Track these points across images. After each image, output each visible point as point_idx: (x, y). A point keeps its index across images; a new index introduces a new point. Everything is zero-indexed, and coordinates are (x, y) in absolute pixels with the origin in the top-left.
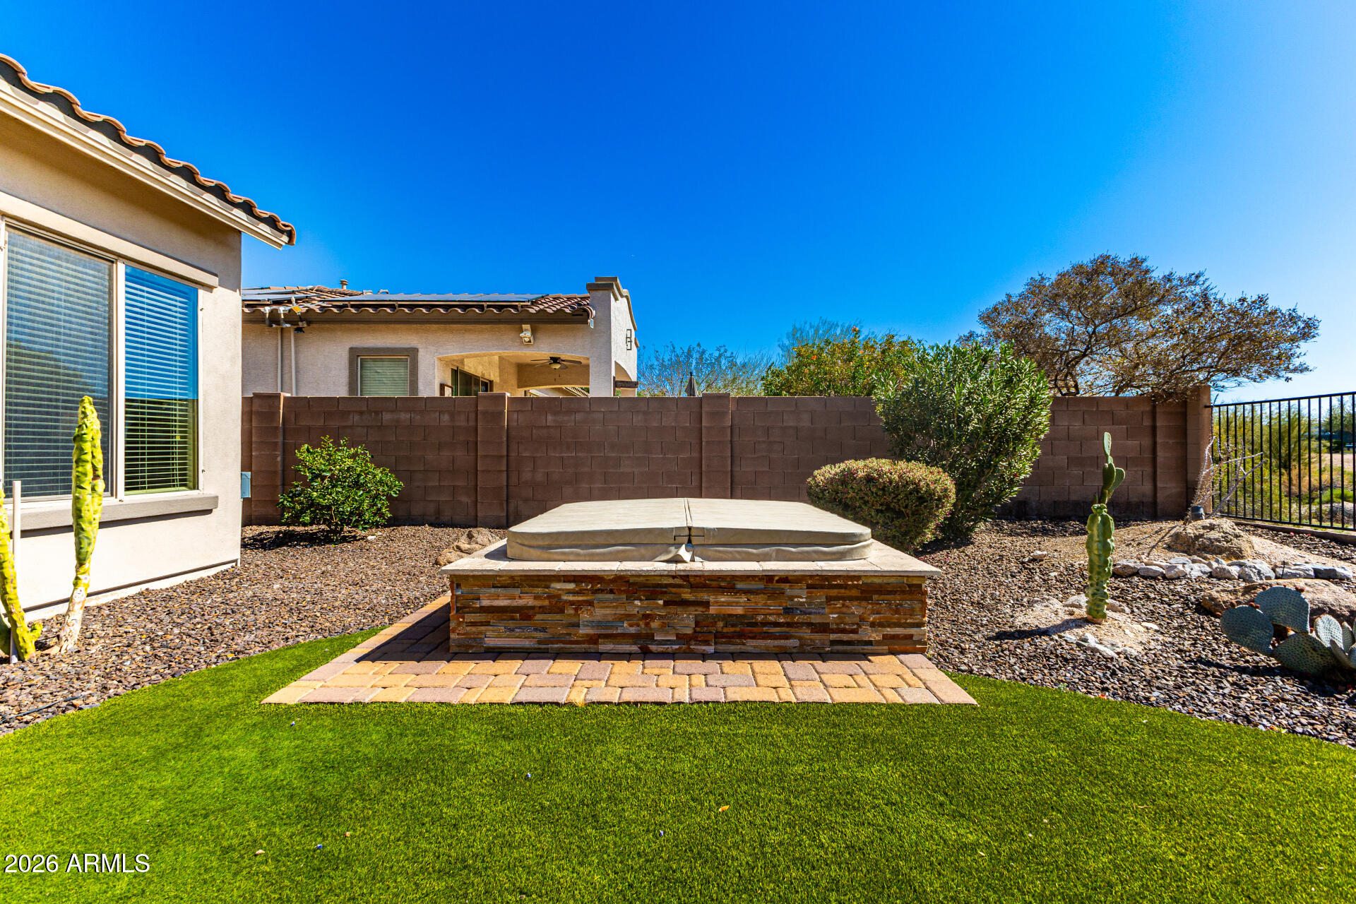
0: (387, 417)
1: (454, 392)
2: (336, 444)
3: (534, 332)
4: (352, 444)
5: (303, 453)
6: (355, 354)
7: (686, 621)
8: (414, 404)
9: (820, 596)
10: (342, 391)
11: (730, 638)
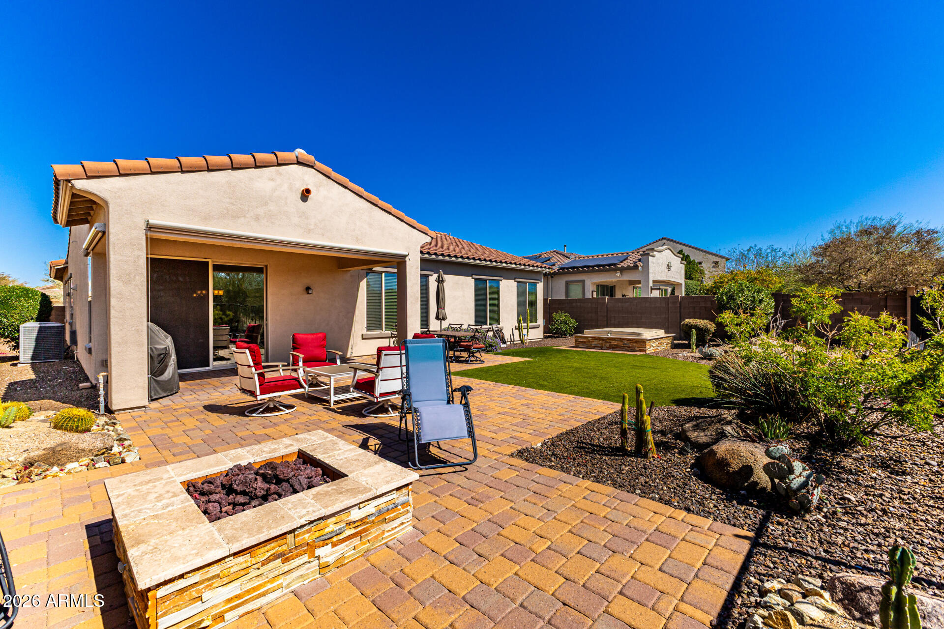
0: (574, 304)
1: (597, 295)
2: (562, 313)
3: (621, 273)
4: (565, 313)
5: (554, 315)
6: (567, 283)
7: (608, 345)
8: (584, 300)
9: (629, 342)
10: (564, 297)
11: (615, 348)
